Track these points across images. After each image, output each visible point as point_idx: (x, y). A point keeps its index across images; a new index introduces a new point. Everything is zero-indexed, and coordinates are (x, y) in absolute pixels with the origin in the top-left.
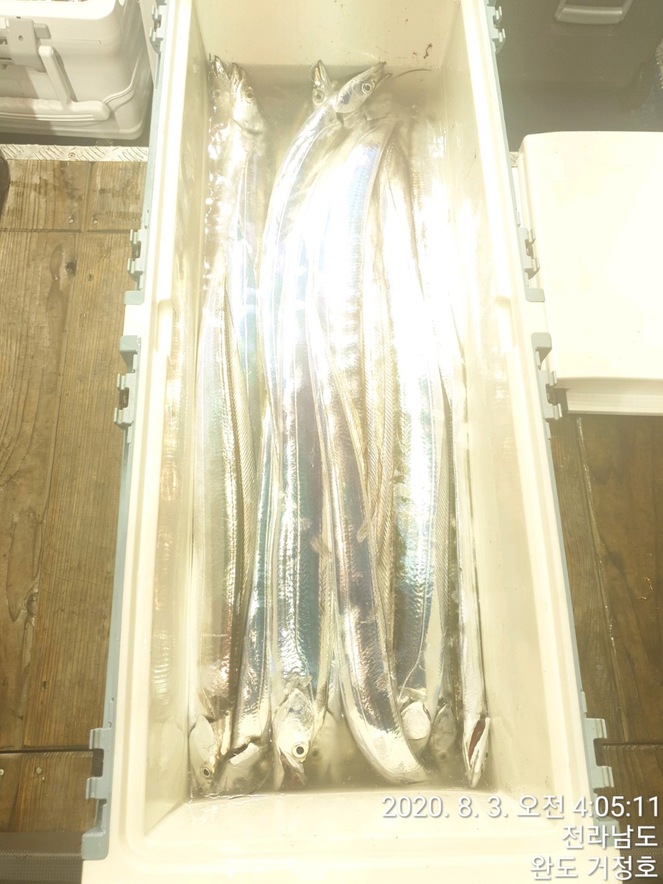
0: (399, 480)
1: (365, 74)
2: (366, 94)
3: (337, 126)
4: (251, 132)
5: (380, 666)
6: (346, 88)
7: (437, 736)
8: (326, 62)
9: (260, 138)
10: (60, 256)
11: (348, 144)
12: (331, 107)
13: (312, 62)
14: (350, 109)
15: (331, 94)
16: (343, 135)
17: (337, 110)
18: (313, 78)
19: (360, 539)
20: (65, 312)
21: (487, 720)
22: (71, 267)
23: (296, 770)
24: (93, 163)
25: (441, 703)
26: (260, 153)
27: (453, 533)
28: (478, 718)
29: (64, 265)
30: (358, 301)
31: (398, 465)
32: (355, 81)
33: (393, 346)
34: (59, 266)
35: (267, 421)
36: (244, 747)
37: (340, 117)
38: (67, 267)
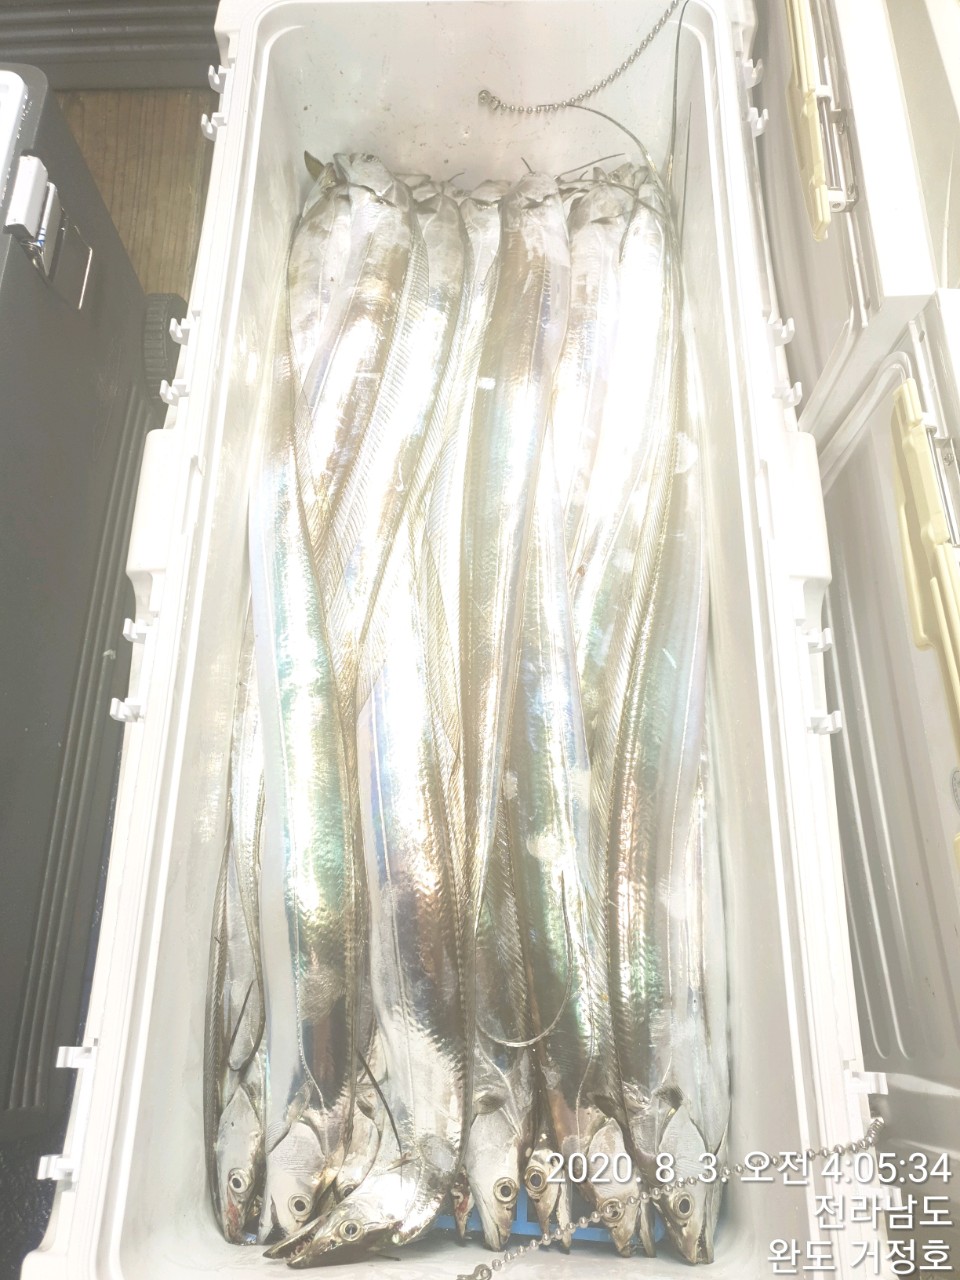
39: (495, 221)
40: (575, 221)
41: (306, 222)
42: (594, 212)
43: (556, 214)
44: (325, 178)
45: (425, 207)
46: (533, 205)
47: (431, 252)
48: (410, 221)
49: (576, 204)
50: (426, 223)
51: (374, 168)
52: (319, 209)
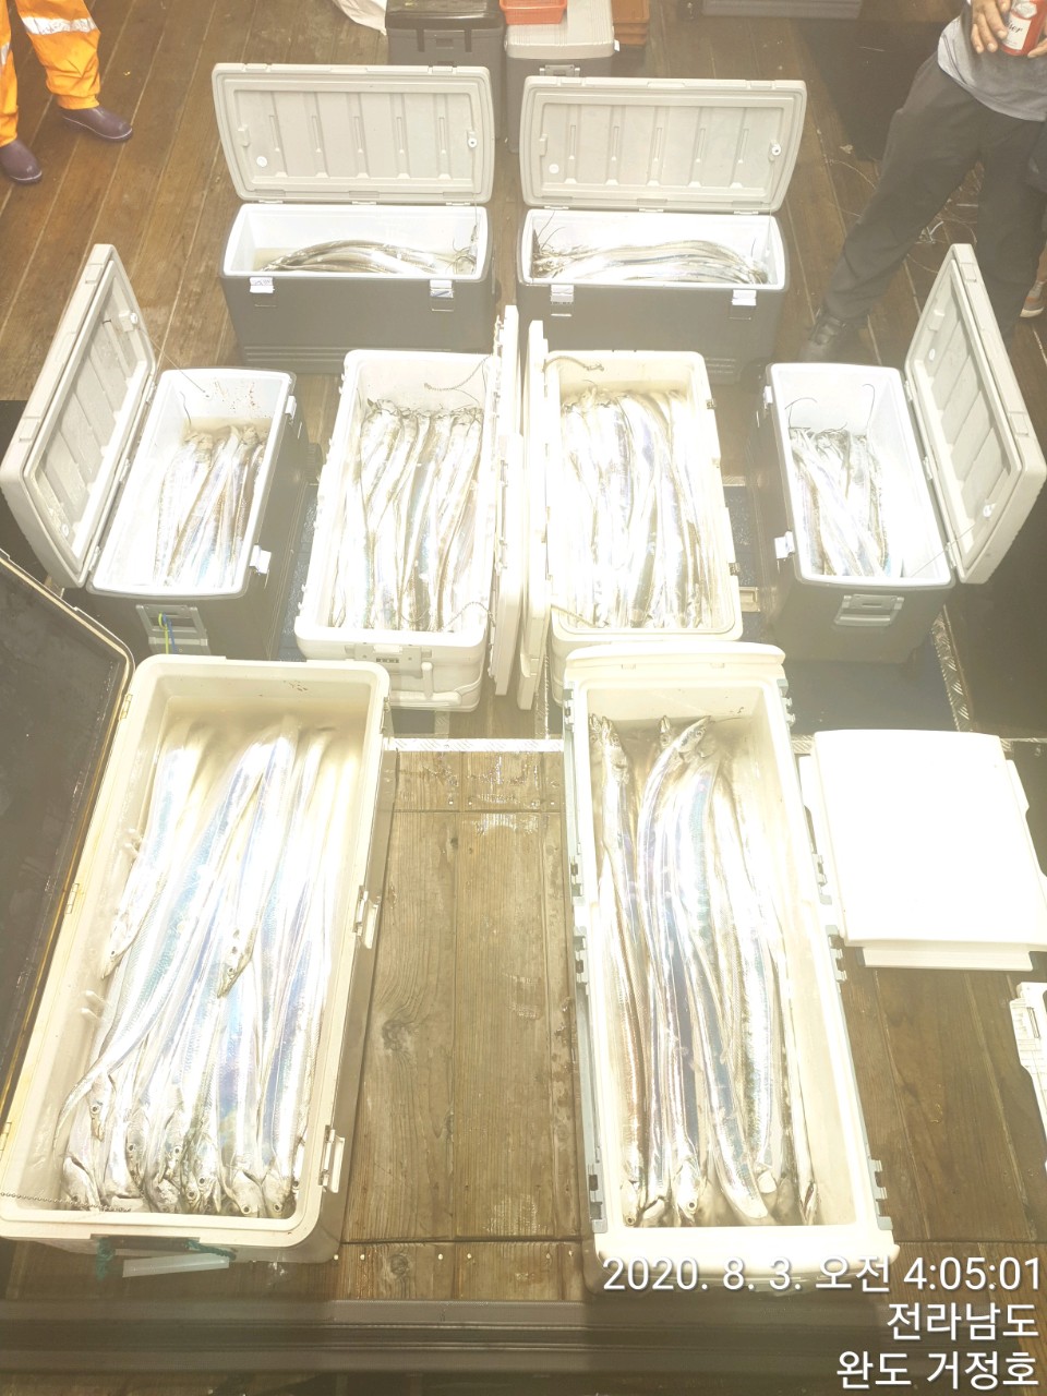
0: (745, 1020)
1: (697, 724)
2: (699, 738)
3: (680, 762)
4: (618, 766)
5: (741, 1147)
6: (684, 734)
7: (781, 1200)
8: (668, 716)
9: (626, 770)
10: (446, 833)
11: (689, 773)
12: (675, 749)
13: (660, 716)
14: (688, 748)
15: (674, 738)
16: (684, 768)
17: (679, 750)
18: (660, 727)
19: (722, 1062)
20: (453, 880)
21: (814, 1185)
22: (455, 841)
23: (689, 1220)
24: (463, 753)
25: (783, 1175)
26: (626, 782)
27: (784, 1057)
28: (808, 1184)
29: (449, 840)
30: (706, 892)
31: (744, 1010)
32: (691, 729)
33: (734, 925)
34: (445, 841)
35: (651, 979)
36: (655, 1202)
37: (681, 755)
38: (452, 841)
39: (427, 421)
40: (454, 424)
41: (367, 419)
42: (460, 421)
43: (448, 421)
44: (374, 407)
45: (406, 417)
46: (440, 418)
47: (406, 430)
48: (400, 420)
49: (455, 419)
50: (406, 422)
51: (390, 404)
52: (371, 416)
